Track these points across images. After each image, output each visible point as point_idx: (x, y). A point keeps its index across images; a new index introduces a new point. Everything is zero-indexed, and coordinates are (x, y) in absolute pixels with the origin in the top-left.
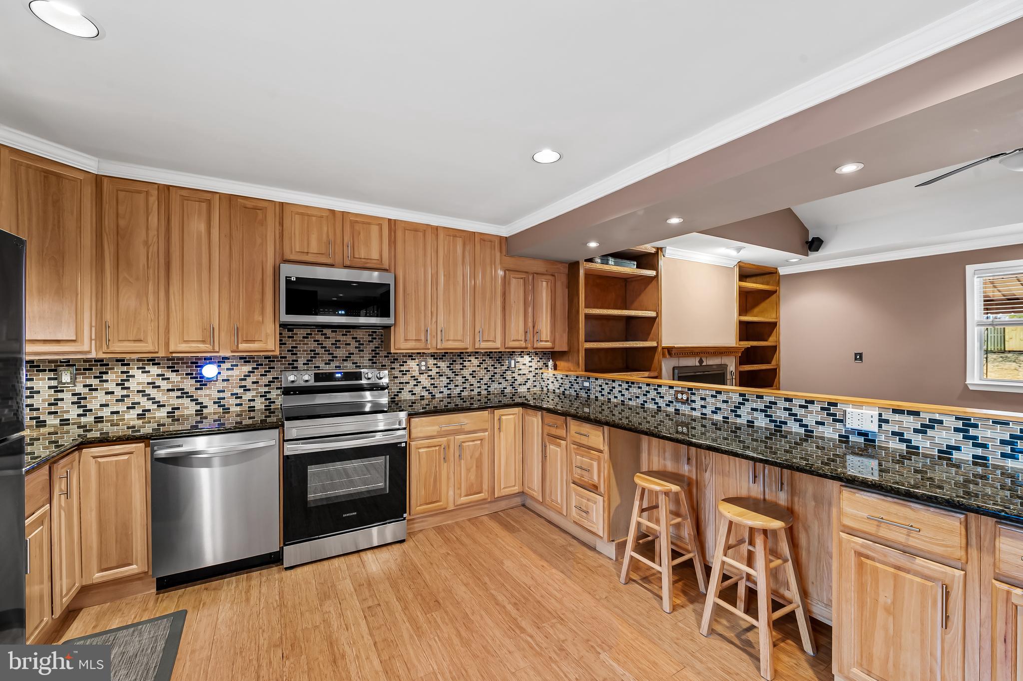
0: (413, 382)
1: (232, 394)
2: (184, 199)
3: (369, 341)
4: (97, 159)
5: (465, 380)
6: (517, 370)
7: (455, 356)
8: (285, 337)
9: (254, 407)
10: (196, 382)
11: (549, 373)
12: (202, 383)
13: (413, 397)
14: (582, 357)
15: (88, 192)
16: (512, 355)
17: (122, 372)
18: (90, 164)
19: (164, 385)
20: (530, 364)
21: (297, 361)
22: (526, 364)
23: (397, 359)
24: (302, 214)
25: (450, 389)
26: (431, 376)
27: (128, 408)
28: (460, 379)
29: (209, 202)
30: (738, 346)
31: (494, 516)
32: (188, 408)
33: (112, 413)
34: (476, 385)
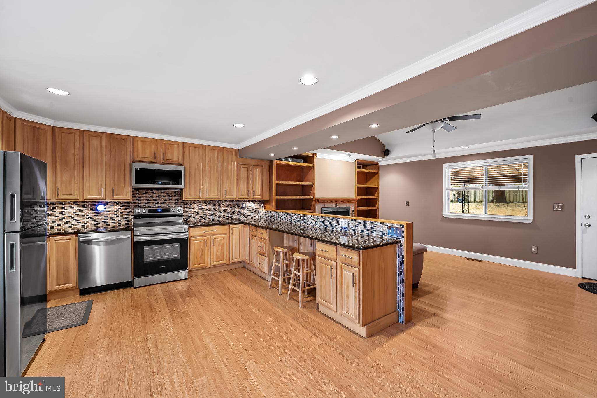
0: (195, 214)
1: (111, 218)
2: (90, 136)
3: (174, 195)
4: (53, 120)
5: (221, 213)
6: (246, 209)
7: (215, 202)
8: (135, 193)
9: (121, 223)
10: (95, 212)
11: (262, 210)
12: (97, 213)
13: (195, 220)
14: (274, 203)
15: (50, 133)
16: (244, 202)
17: (62, 208)
18: (50, 122)
19: (81, 214)
20: (253, 206)
21: (140, 204)
22: (251, 206)
23: (188, 203)
24: (142, 141)
25: (213, 217)
26: (204, 211)
27: (64, 223)
28: (218, 213)
29: (101, 137)
30: (356, 198)
31: (230, 271)
32: (91, 223)
33: (58, 225)
34: (226, 215)
